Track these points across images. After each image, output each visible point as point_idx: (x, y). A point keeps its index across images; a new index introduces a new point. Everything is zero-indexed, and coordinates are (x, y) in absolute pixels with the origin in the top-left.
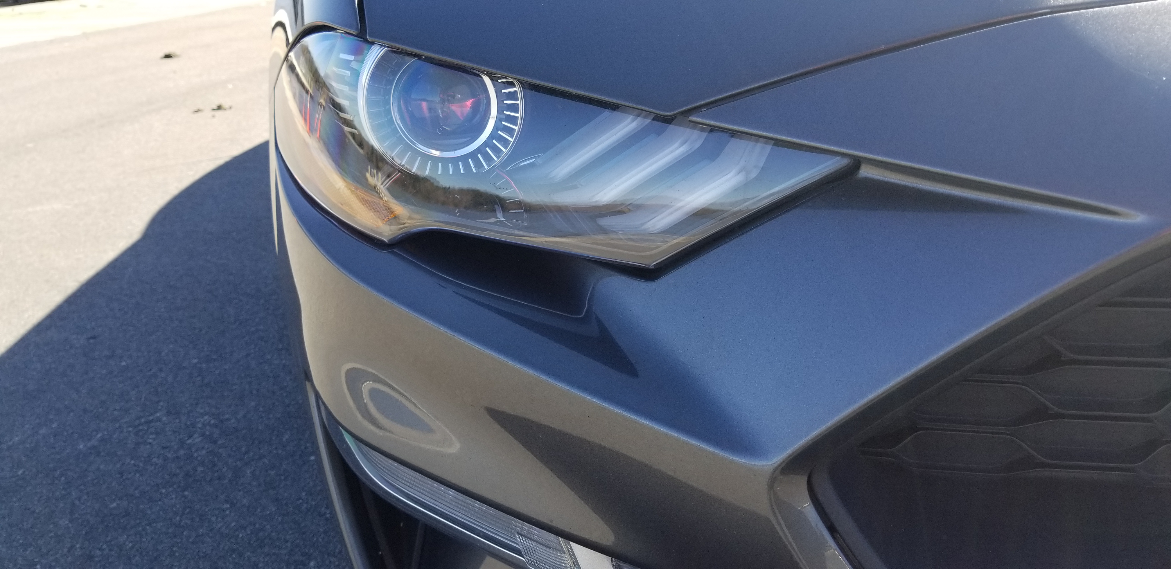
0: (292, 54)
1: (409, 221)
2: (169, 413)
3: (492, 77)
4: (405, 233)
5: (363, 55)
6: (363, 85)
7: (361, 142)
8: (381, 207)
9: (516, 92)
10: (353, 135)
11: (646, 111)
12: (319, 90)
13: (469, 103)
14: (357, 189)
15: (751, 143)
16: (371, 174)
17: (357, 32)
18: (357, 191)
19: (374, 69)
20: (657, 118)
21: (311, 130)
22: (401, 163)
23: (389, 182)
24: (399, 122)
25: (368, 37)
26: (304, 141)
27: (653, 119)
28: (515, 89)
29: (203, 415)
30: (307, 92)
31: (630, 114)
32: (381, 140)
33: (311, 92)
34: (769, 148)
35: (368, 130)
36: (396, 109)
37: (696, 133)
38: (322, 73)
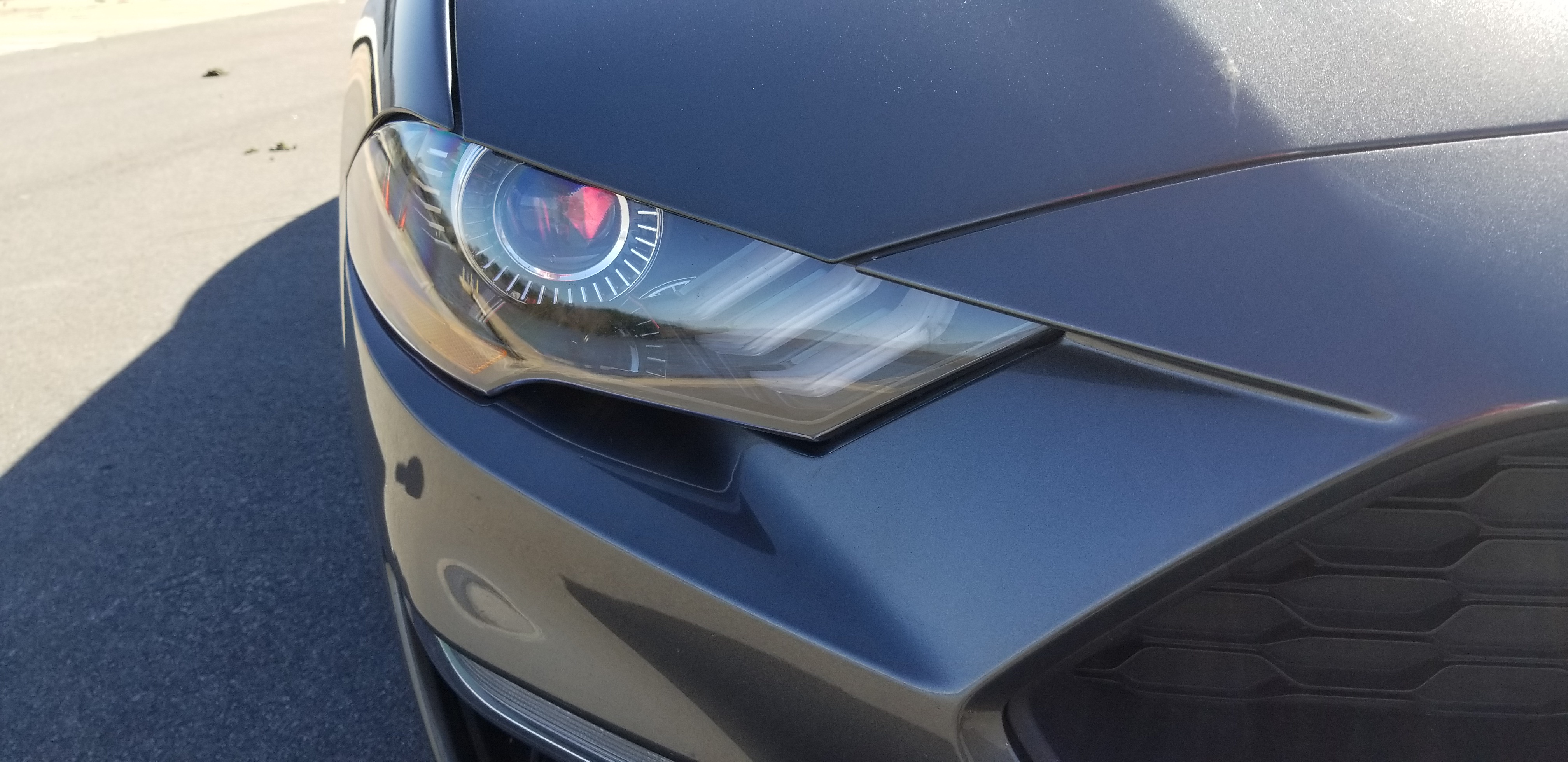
2: (209, 572)
4: (507, 384)
5: (458, 152)
25: (464, 133)
27: (812, 257)
28: (654, 213)
29: (253, 574)
33: (393, 162)
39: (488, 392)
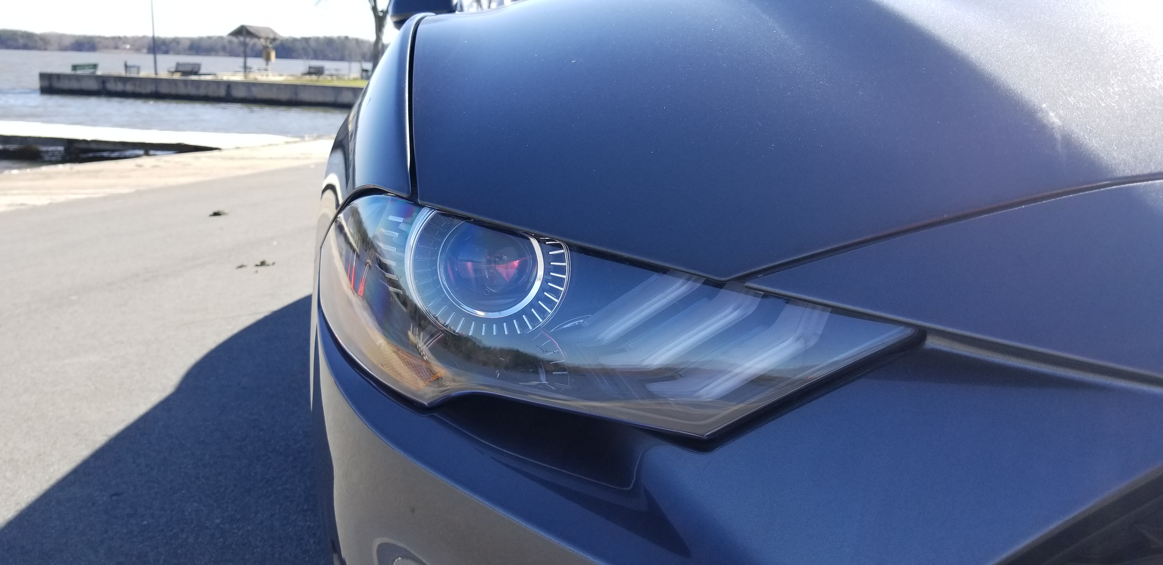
0: (341, 215)
1: (452, 384)
3: (539, 239)
4: (445, 396)
5: (412, 217)
6: (411, 246)
7: (405, 301)
8: (423, 369)
9: (563, 254)
10: (398, 294)
11: (697, 275)
12: (366, 251)
13: (516, 263)
14: (399, 350)
15: (808, 311)
16: (413, 333)
17: (408, 196)
18: (399, 351)
19: (422, 231)
20: (708, 282)
21: (355, 289)
22: (445, 323)
23: (433, 342)
24: (445, 283)
25: (418, 200)
26: (348, 298)
27: (704, 283)
28: (562, 251)
30: (354, 250)
31: (680, 277)
32: (425, 300)
33: (358, 251)
34: (827, 315)
35: (414, 291)
36: (442, 270)
37: (749, 298)
38: (370, 235)
39: (428, 404)
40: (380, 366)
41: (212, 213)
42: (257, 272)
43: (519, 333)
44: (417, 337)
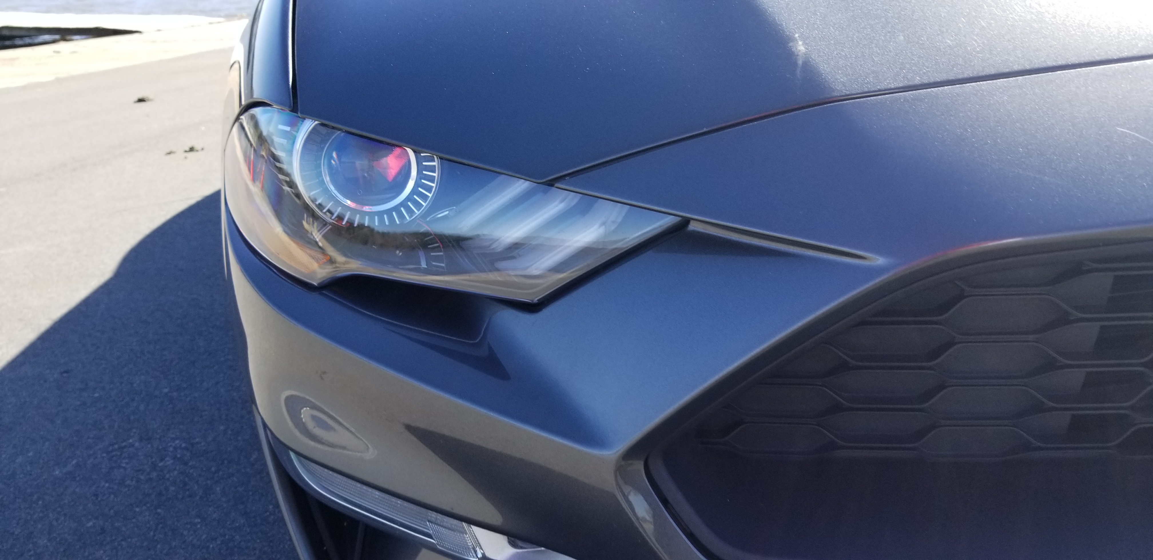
0: (243, 117)
2: (141, 440)
4: (333, 277)
5: (297, 127)
6: (298, 152)
16: (307, 223)
17: (292, 107)
19: (307, 138)
20: (541, 182)
21: (254, 181)
23: (324, 230)
24: (331, 182)
25: (300, 112)
26: (248, 188)
29: (174, 439)
30: (251, 145)
33: (255, 146)
39: (317, 285)
40: (277, 254)
41: (136, 99)
42: (186, 158)
43: (398, 222)
44: (311, 226)
